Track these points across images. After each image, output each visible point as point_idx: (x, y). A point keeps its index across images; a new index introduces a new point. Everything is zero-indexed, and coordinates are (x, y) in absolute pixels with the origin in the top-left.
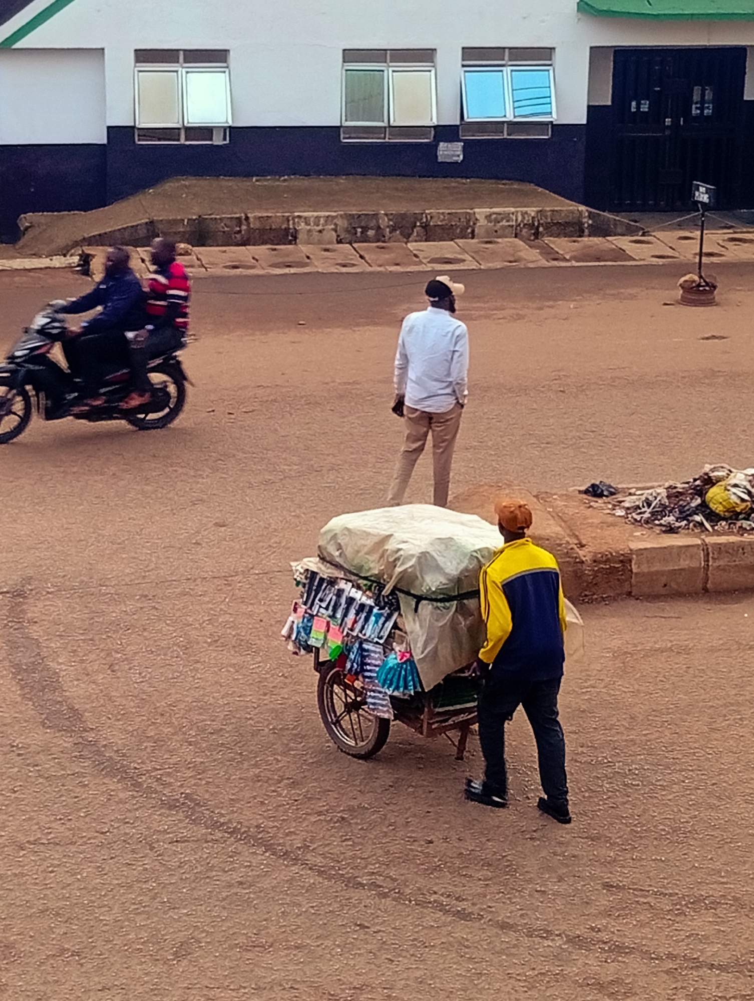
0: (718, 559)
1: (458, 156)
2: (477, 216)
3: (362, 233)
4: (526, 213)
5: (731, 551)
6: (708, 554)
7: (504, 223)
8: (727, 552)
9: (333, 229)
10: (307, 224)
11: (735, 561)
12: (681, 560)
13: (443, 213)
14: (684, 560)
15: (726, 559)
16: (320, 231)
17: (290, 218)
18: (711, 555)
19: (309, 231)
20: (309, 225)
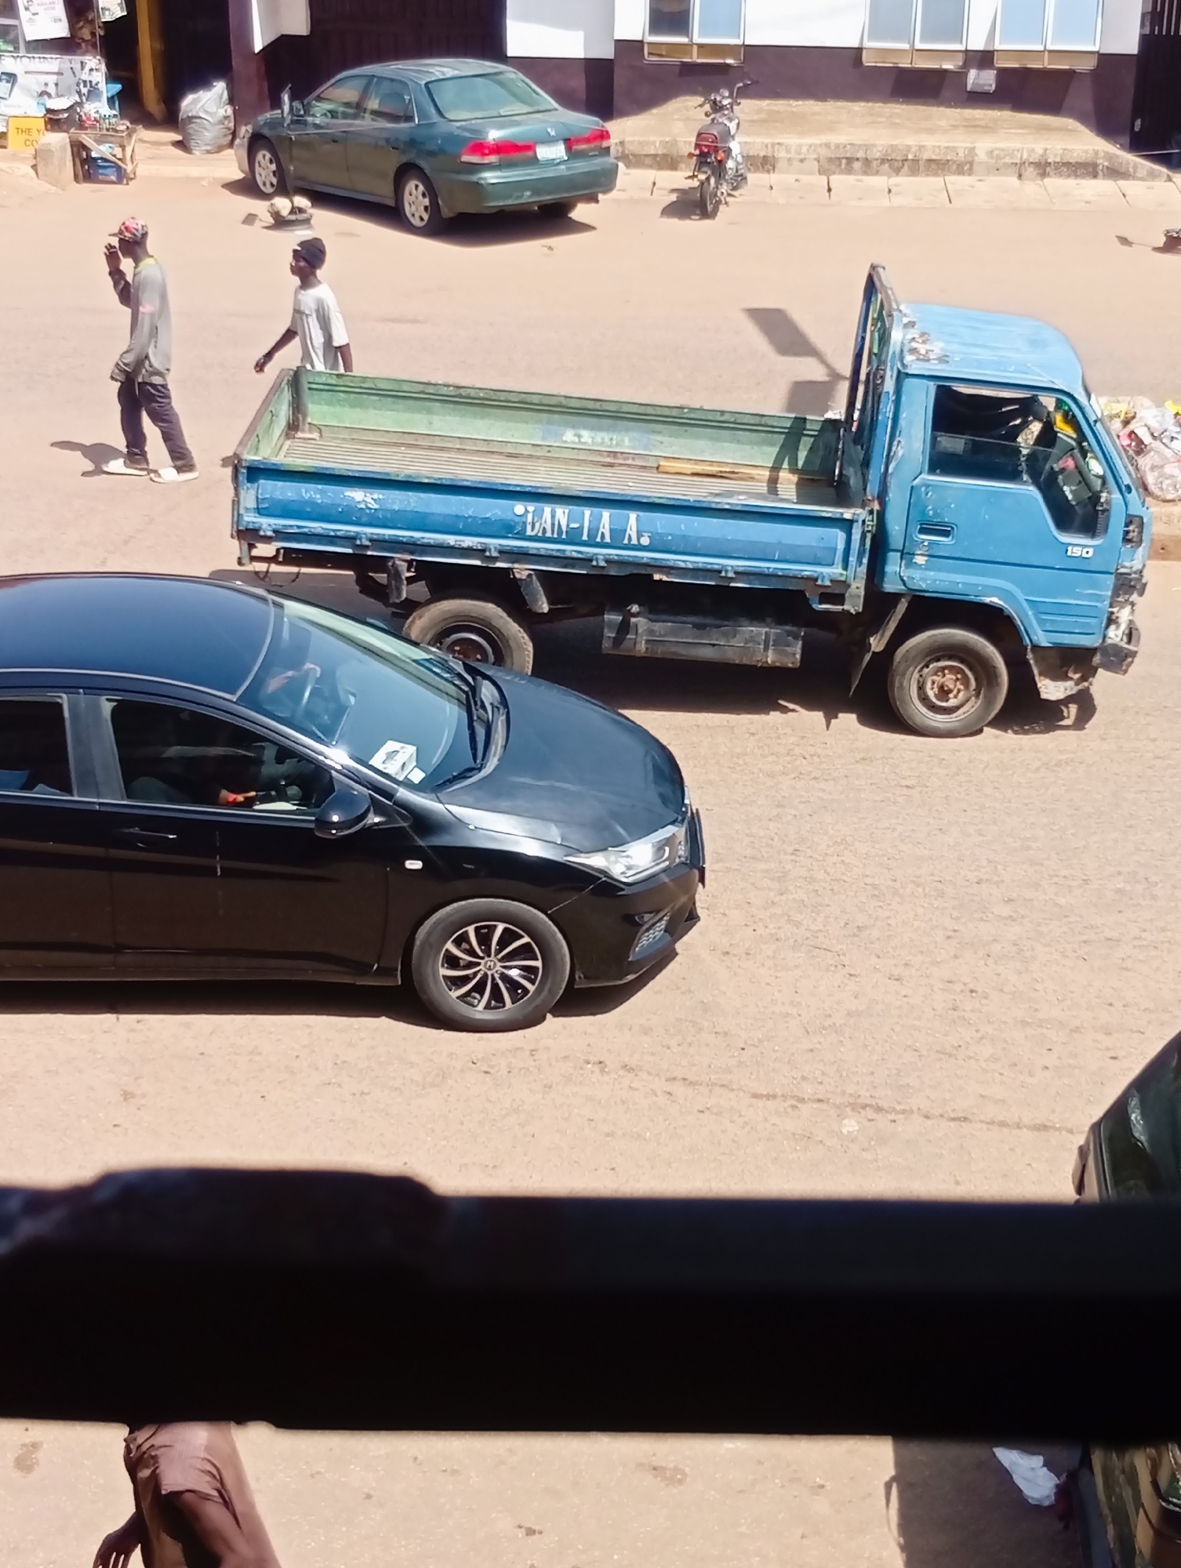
1: (991, 85)
2: (977, 151)
3: (847, 164)
4: (1033, 150)
7: (1008, 160)
9: (815, 159)
10: (788, 151)
13: (939, 147)
16: (802, 161)
17: (769, 146)
19: (789, 160)
20: (790, 153)
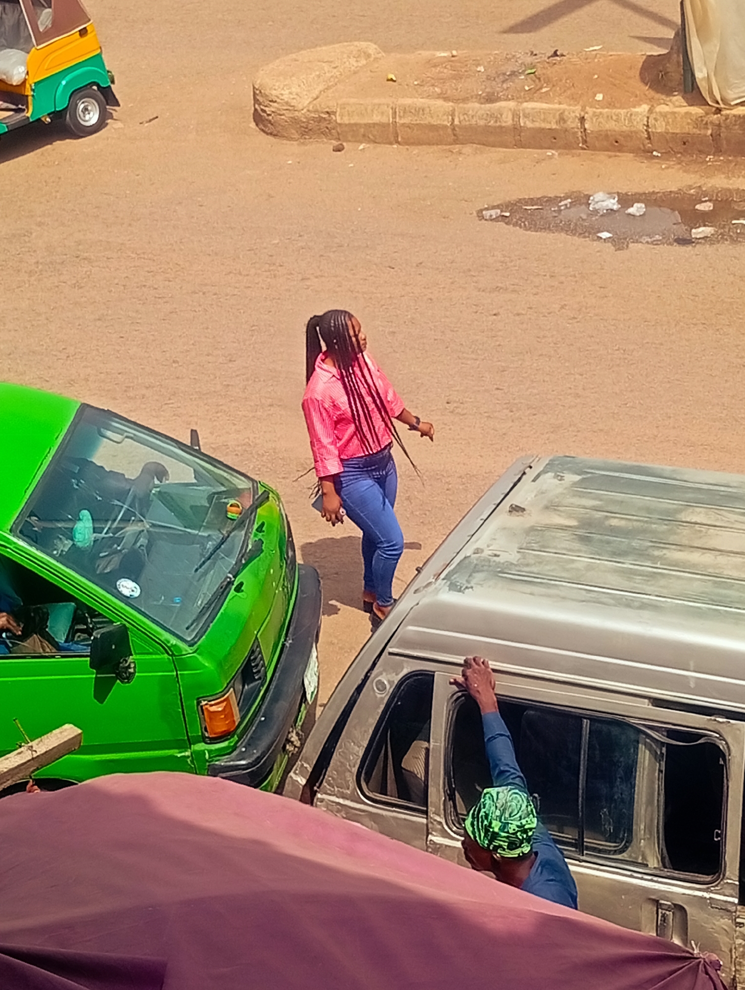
0: (404, 116)
5: (413, 111)
6: (395, 112)
8: (410, 112)
11: (416, 120)
12: (375, 116)
14: (377, 116)
15: (410, 118)
18: (398, 113)
